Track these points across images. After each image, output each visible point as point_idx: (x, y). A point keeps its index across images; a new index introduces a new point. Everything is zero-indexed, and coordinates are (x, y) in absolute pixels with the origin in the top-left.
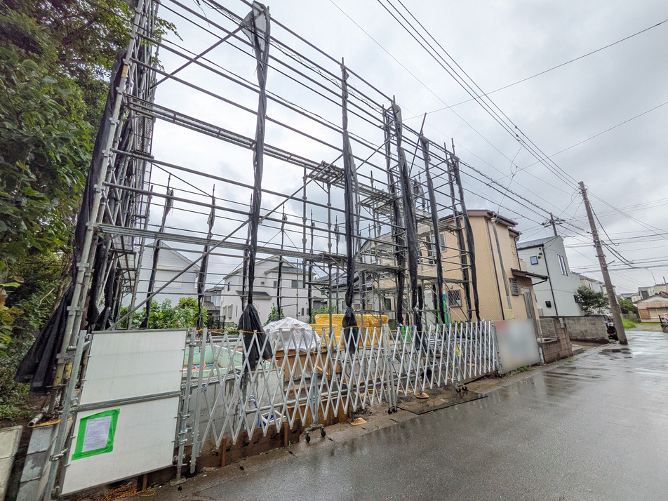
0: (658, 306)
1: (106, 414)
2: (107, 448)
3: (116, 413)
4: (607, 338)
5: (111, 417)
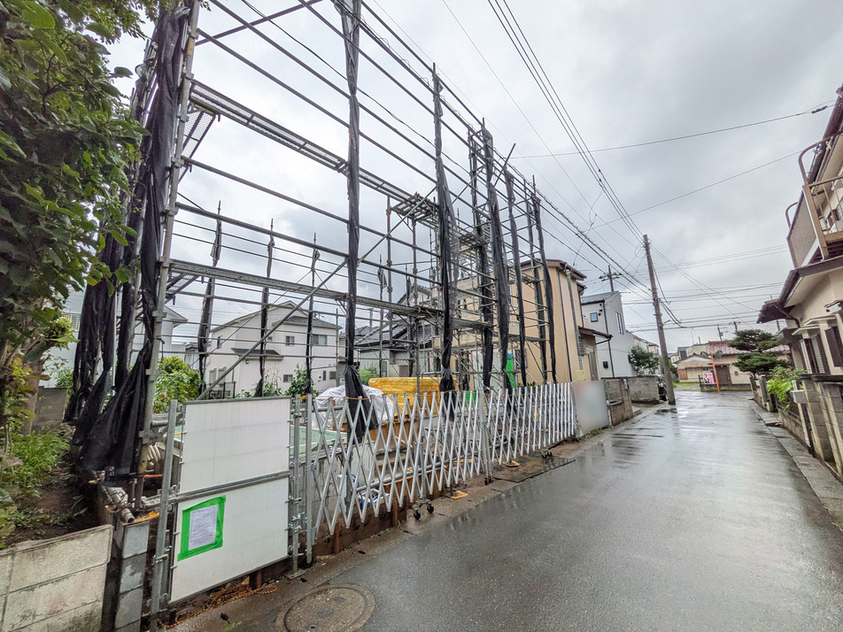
0: (695, 366)
1: (211, 503)
2: (216, 543)
3: (222, 500)
4: (658, 399)
5: (216, 506)
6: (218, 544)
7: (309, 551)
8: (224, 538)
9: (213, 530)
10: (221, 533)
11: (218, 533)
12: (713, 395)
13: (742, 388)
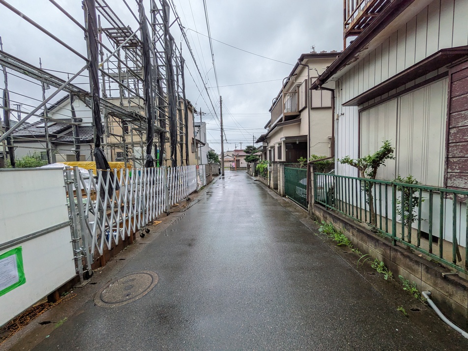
0: (227, 160)
1: (9, 254)
2: (20, 281)
3: (19, 250)
5: (15, 256)
6: (22, 281)
7: (89, 268)
8: (26, 276)
9: (15, 273)
10: (23, 274)
11: (20, 274)
12: (234, 171)
13: (243, 168)
